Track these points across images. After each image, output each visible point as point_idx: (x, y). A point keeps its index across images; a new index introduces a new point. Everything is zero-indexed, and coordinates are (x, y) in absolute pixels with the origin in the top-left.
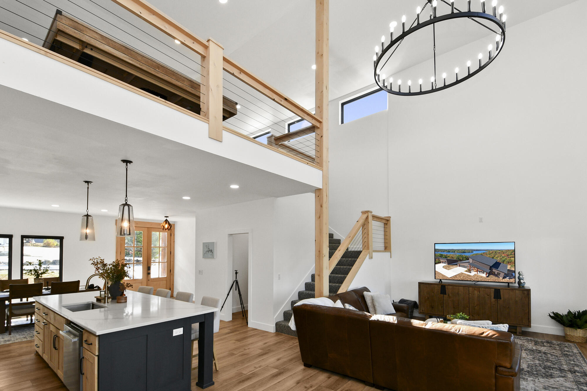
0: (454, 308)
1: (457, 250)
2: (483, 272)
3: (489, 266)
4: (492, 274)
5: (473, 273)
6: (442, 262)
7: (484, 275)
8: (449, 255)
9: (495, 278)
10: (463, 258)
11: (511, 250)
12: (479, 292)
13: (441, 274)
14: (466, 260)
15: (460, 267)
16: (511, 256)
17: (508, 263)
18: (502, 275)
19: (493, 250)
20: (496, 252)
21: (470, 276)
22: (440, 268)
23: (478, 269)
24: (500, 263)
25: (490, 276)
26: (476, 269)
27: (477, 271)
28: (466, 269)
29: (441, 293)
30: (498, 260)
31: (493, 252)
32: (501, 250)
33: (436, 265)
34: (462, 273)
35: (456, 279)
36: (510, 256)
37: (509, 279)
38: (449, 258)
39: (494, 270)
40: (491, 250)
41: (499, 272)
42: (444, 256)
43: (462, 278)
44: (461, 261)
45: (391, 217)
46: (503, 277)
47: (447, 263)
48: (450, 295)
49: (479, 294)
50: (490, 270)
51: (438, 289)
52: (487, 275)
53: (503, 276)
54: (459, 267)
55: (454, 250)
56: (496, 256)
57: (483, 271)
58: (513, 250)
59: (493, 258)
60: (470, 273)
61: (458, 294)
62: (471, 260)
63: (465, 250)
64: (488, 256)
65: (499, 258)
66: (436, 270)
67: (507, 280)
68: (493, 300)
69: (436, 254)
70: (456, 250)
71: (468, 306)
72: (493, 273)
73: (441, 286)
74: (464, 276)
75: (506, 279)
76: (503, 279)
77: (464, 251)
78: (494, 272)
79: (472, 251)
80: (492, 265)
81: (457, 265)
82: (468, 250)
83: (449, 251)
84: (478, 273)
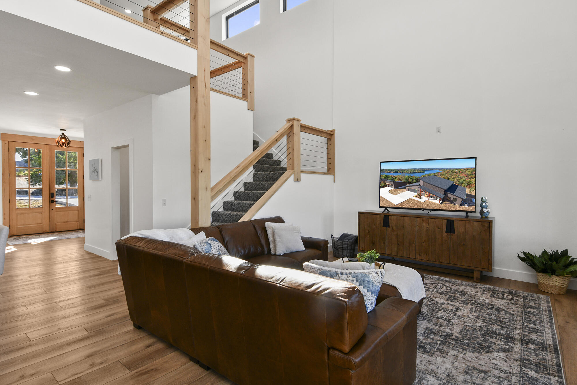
0: (398, 244)
1: (406, 170)
2: (436, 197)
3: (443, 189)
4: (447, 200)
5: (424, 199)
6: (388, 185)
7: (437, 202)
8: (396, 177)
9: (450, 205)
10: (412, 180)
11: (471, 168)
12: (429, 224)
13: (387, 200)
14: (415, 182)
15: (409, 192)
16: (472, 176)
17: (468, 185)
18: (459, 201)
19: (449, 169)
20: (452, 172)
21: (421, 202)
22: (386, 192)
23: (430, 193)
24: (457, 186)
25: (444, 203)
26: (427, 193)
27: (429, 196)
28: (416, 194)
29: (383, 226)
30: (455, 181)
31: (448, 172)
32: (459, 168)
34: (411, 199)
35: (404, 207)
36: (469, 177)
37: (468, 206)
38: (396, 180)
39: (449, 195)
40: (447, 169)
41: (457, 198)
42: (390, 178)
43: (410, 205)
44: (410, 183)
45: (335, 131)
46: (460, 204)
47: (394, 187)
48: (394, 228)
49: (428, 227)
50: (444, 194)
51: (380, 220)
52: (441, 201)
53: (460, 203)
54: (407, 191)
55: (402, 170)
56: (453, 177)
57: (436, 196)
58: (473, 168)
59: (448, 179)
60: (421, 198)
61: (403, 226)
62: (421, 183)
63: (415, 169)
64: (443, 176)
65: (455, 180)
66: (381, 195)
67: (465, 207)
68: (445, 234)
69: (381, 176)
70: (404, 170)
71: (415, 242)
72: (448, 199)
73: (383, 216)
74: (413, 203)
75: (463, 206)
76: (460, 207)
77: (414, 171)
78: (450, 198)
79: (423, 171)
80: (447, 188)
81: (405, 188)
82: (419, 169)
83: (396, 171)
84: (430, 198)
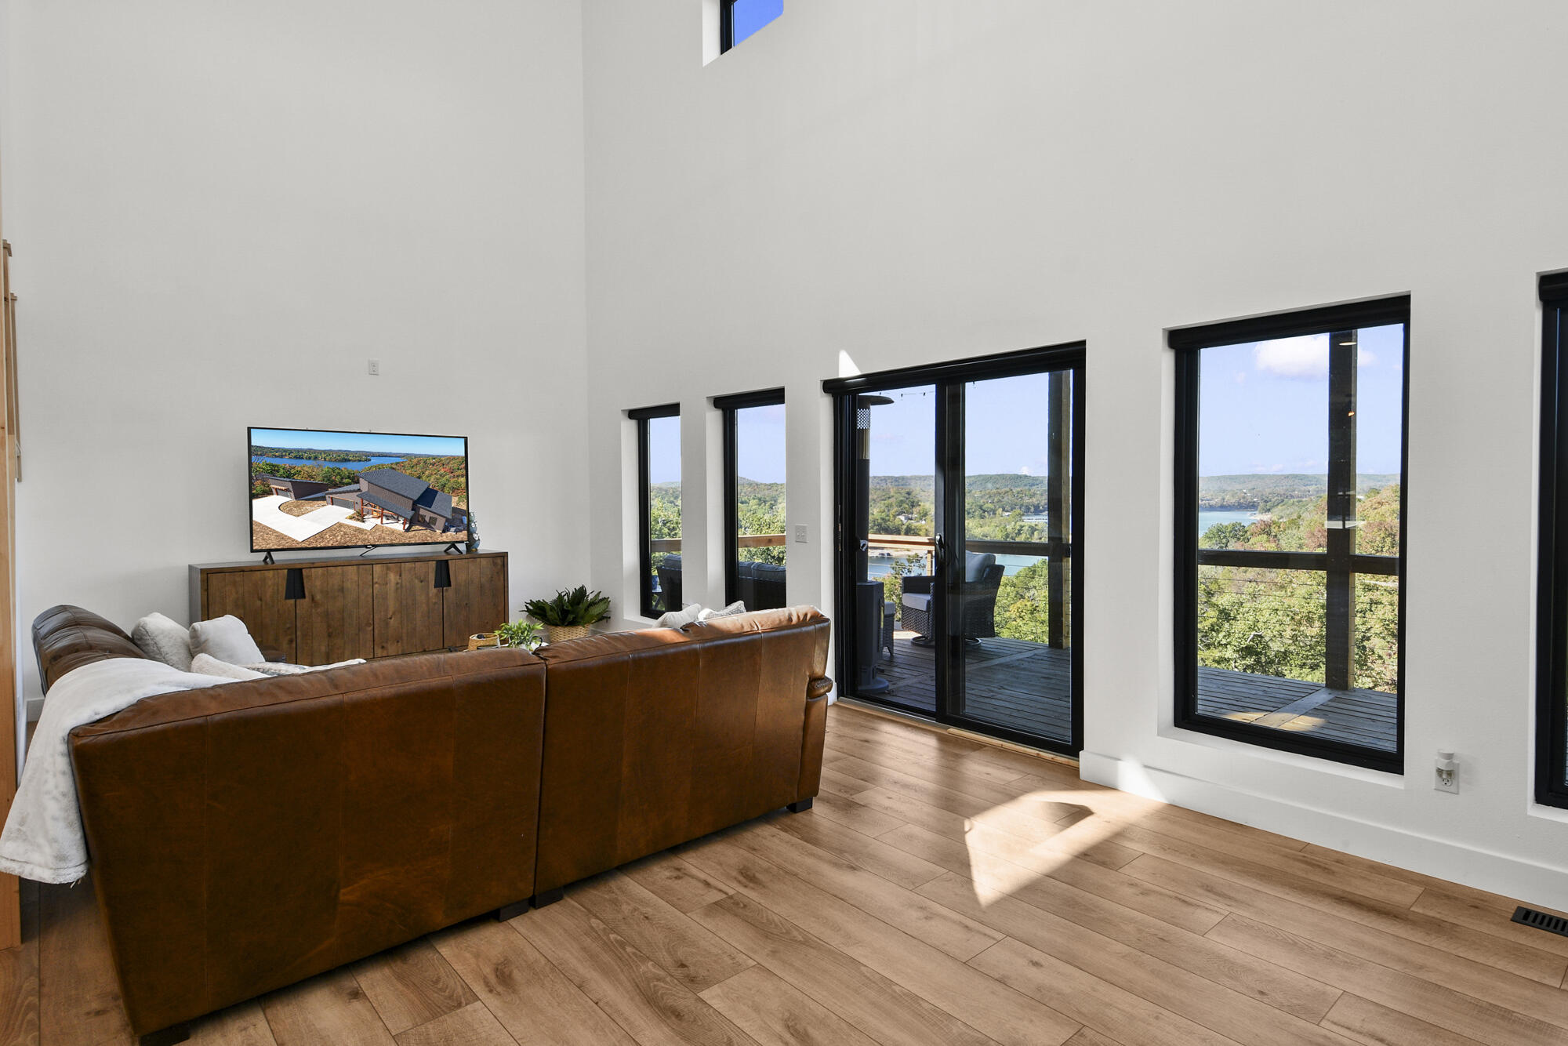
0: (330, 635)
1: (325, 452)
2: (396, 517)
3: (411, 499)
4: (419, 521)
5: (370, 523)
6: (276, 489)
7: (399, 527)
8: (299, 469)
9: (424, 532)
10: (342, 479)
11: (458, 457)
12: (400, 575)
13: (274, 531)
14: (350, 484)
15: (334, 506)
16: (459, 472)
17: (454, 490)
18: (441, 522)
19: (420, 456)
20: (425, 462)
21: (363, 530)
22: (269, 511)
23: (383, 509)
24: (437, 492)
25: (414, 528)
26: (377, 509)
27: (381, 516)
28: (351, 512)
30: (432, 482)
31: (418, 463)
32: (438, 456)
33: (255, 502)
34: (340, 525)
35: (322, 545)
36: (456, 474)
37: (456, 531)
38: (298, 478)
39: (422, 512)
40: (415, 456)
41: (435, 516)
42: (282, 471)
43: (339, 539)
44: (336, 486)
46: (442, 529)
47: (292, 495)
48: (318, 597)
49: (399, 581)
50: (412, 510)
52: (407, 526)
53: (442, 527)
54: (330, 506)
55: (315, 451)
56: (427, 473)
57: (396, 514)
58: (462, 457)
59: (419, 478)
60: (364, 522)
61: (342, 590)
62: (364, 485)
63: (347, 453)
64: (408, 472)
65: (432, 479)
66: (254, 519)
67: (451, 535)
68: (433, 591)
69: (254, 465)
70: (320, 452)
71: (371, 622)
72: (420, 519)
74: (345, 533)
75: (449, 533)
76: (444, 534)
77: (345, 457)
78: (423, 517)
79: (367, 456)
80: (418, 496)
81: (323, 499)
82: (356, 452)
83: (298, 454)
84: (385, 520)
